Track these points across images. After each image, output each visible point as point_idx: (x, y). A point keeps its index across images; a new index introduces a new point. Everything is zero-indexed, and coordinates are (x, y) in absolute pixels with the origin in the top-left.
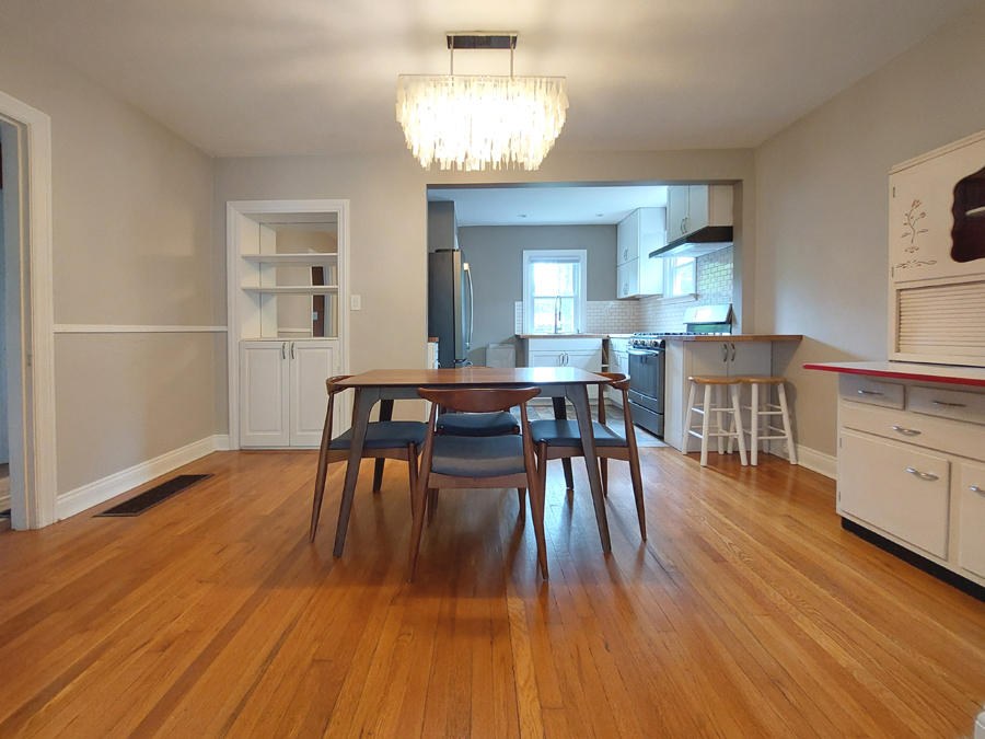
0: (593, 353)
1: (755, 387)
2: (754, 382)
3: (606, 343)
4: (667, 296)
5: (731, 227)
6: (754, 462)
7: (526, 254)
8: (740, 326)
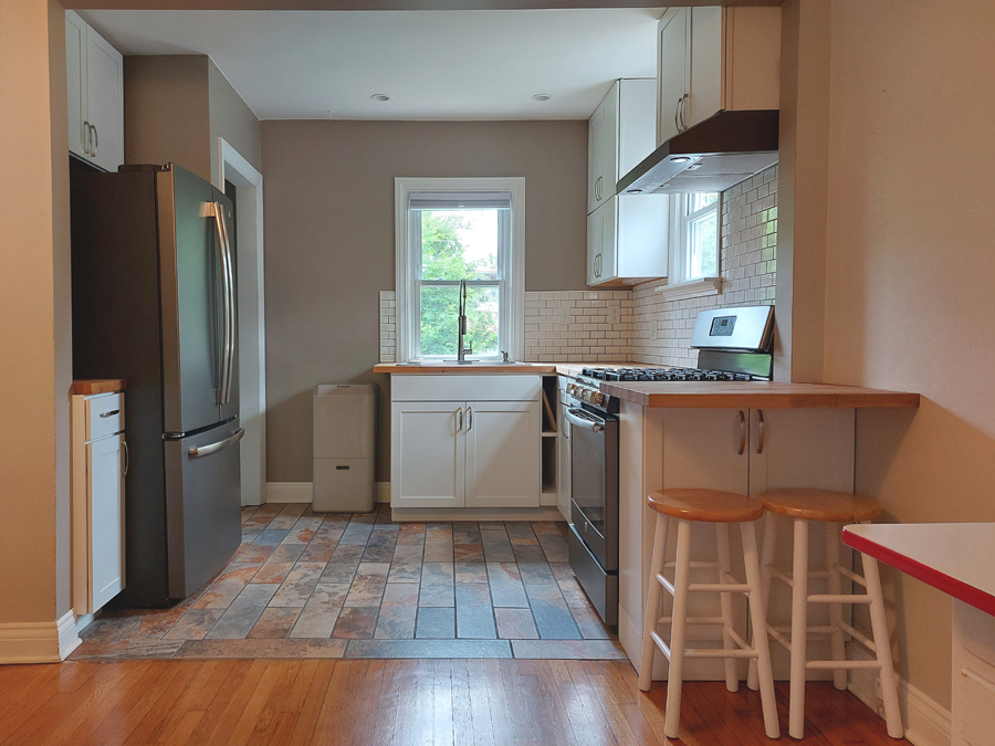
0: (523, 407)
1: (800, 529)
2: (800, 517)
3: (550, 384)
4: (674, 281)
5: (775, 114)
6: (796, 729)
7: (403, 186)
8: (788, 359)
